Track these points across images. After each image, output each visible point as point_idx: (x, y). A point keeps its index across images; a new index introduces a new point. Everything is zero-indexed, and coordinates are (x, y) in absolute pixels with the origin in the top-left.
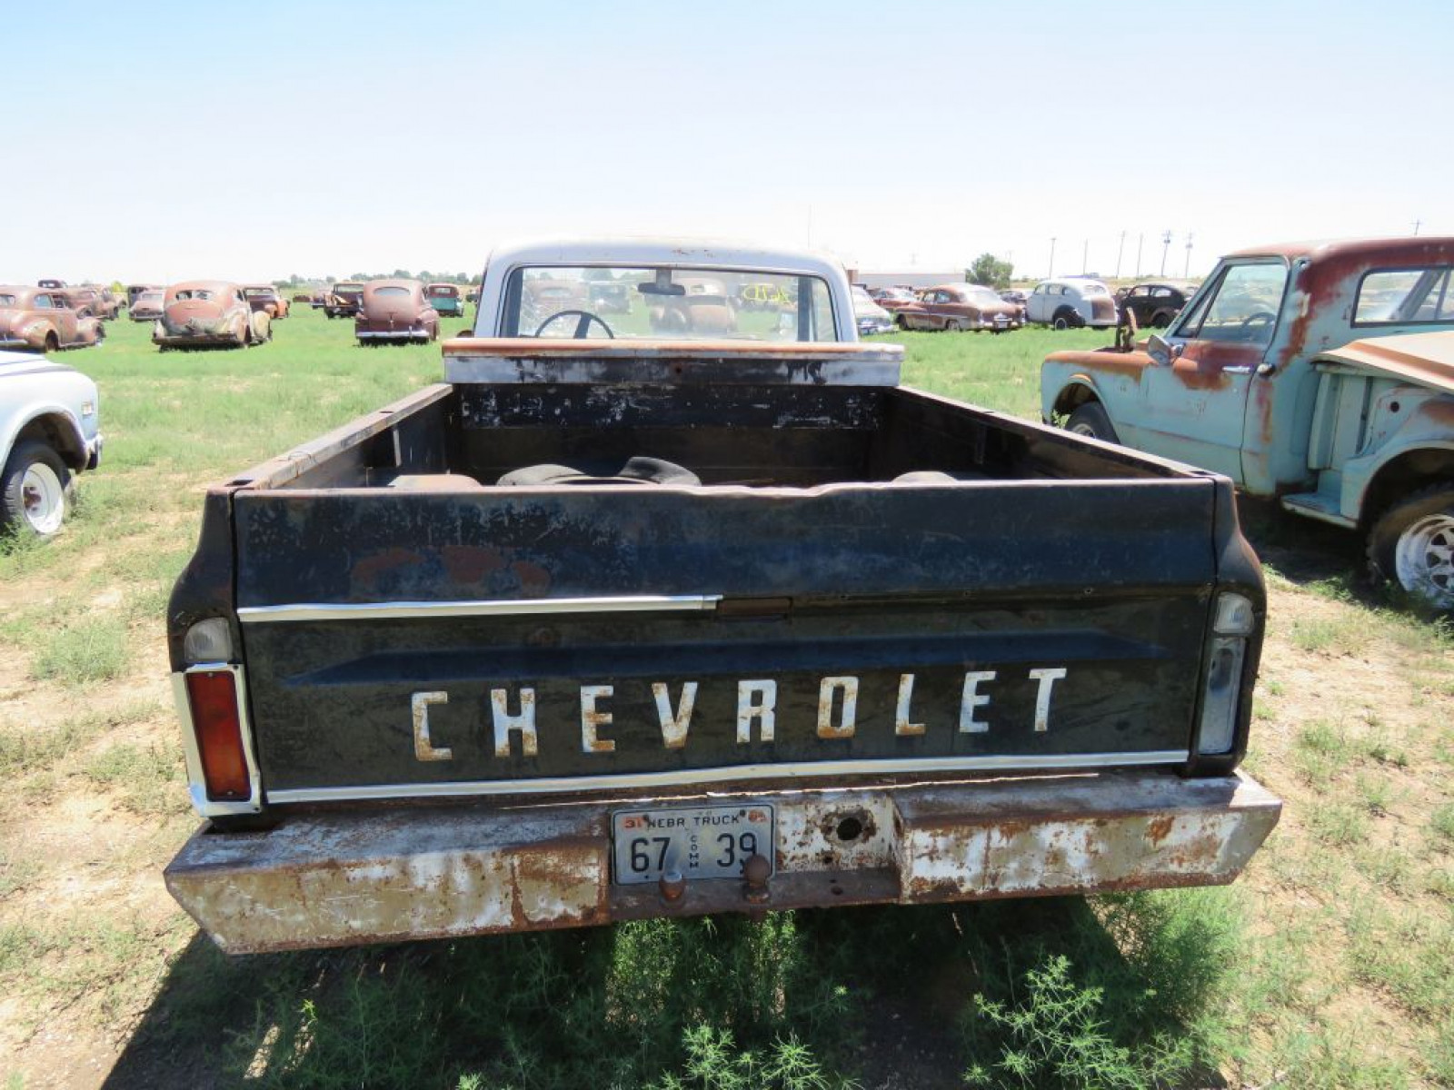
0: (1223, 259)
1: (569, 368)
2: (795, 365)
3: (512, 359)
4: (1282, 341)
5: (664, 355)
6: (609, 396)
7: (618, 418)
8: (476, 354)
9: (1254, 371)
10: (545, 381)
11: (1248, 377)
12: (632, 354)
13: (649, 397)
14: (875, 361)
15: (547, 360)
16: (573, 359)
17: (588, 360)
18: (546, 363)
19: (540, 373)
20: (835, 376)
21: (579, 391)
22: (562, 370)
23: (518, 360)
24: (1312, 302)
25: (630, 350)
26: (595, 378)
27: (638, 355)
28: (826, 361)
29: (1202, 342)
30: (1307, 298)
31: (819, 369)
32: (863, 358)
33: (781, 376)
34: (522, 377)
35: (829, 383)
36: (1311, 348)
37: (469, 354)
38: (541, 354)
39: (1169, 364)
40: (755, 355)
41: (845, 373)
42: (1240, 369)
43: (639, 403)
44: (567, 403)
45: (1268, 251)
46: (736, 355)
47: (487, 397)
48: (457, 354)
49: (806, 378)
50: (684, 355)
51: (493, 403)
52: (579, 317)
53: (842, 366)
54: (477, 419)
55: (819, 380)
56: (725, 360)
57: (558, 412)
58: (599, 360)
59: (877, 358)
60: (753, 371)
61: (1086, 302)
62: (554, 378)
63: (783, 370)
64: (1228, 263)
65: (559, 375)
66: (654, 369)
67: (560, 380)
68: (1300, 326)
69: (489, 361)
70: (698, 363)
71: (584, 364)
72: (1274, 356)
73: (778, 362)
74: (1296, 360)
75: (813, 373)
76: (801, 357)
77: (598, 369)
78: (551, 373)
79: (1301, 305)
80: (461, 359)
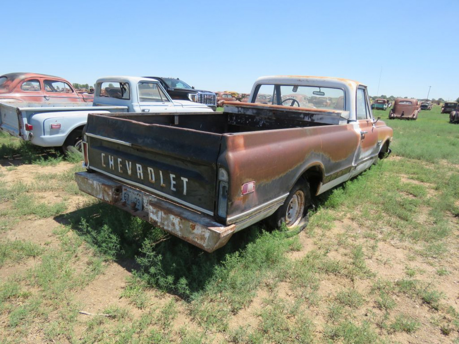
1: (248, 110)
2: (306, 115)
5: (270, 109)
6: (260, 120)
7: (261, 126)
8: (230, 105)
10: (243, 113)
12: (262, 108)
13: (269, 121)
14: (331, 116)
15: (244, 108)
16: (249, 108)
17: (253, 109)
19: (242, 111)
20: (318, 119)
21: (250, 116)
22: (247, 111)
23: (238, 107)
25: (262, 106)
26: (254, 113)
27: (264, 108)
28: (315, 114)
31: (313, 117)
32: (327, 114)
33: (301, 118)
34: (238, 112)
35: (315, 121)
37: (228, 105)
38: (242, 106)
40: (294, 111)
41: (321, 119)
43: (266, 122)
44: (250, 120)
46: (288, 110)
47: (233, 116)
48: (226, 105)
49: (308, 119)
50: (275, 109)
51: (235, 118)
52: (292, 100)
53: (320, 116)
54: (231, 122)
55: (312, 120)
56: (286, 112)
57: (247, 122)
58: (255, 109)
59: (331, 115)
60: (293, 115)
62: (245, 113)
63: (302, 116)
66: (268, 112)
69: (232, 107)
70: (279, 112)
73: (301, 113)
75: (311, 118)
76: (307, 112)
77: (255, 111)
78: (245, 111)
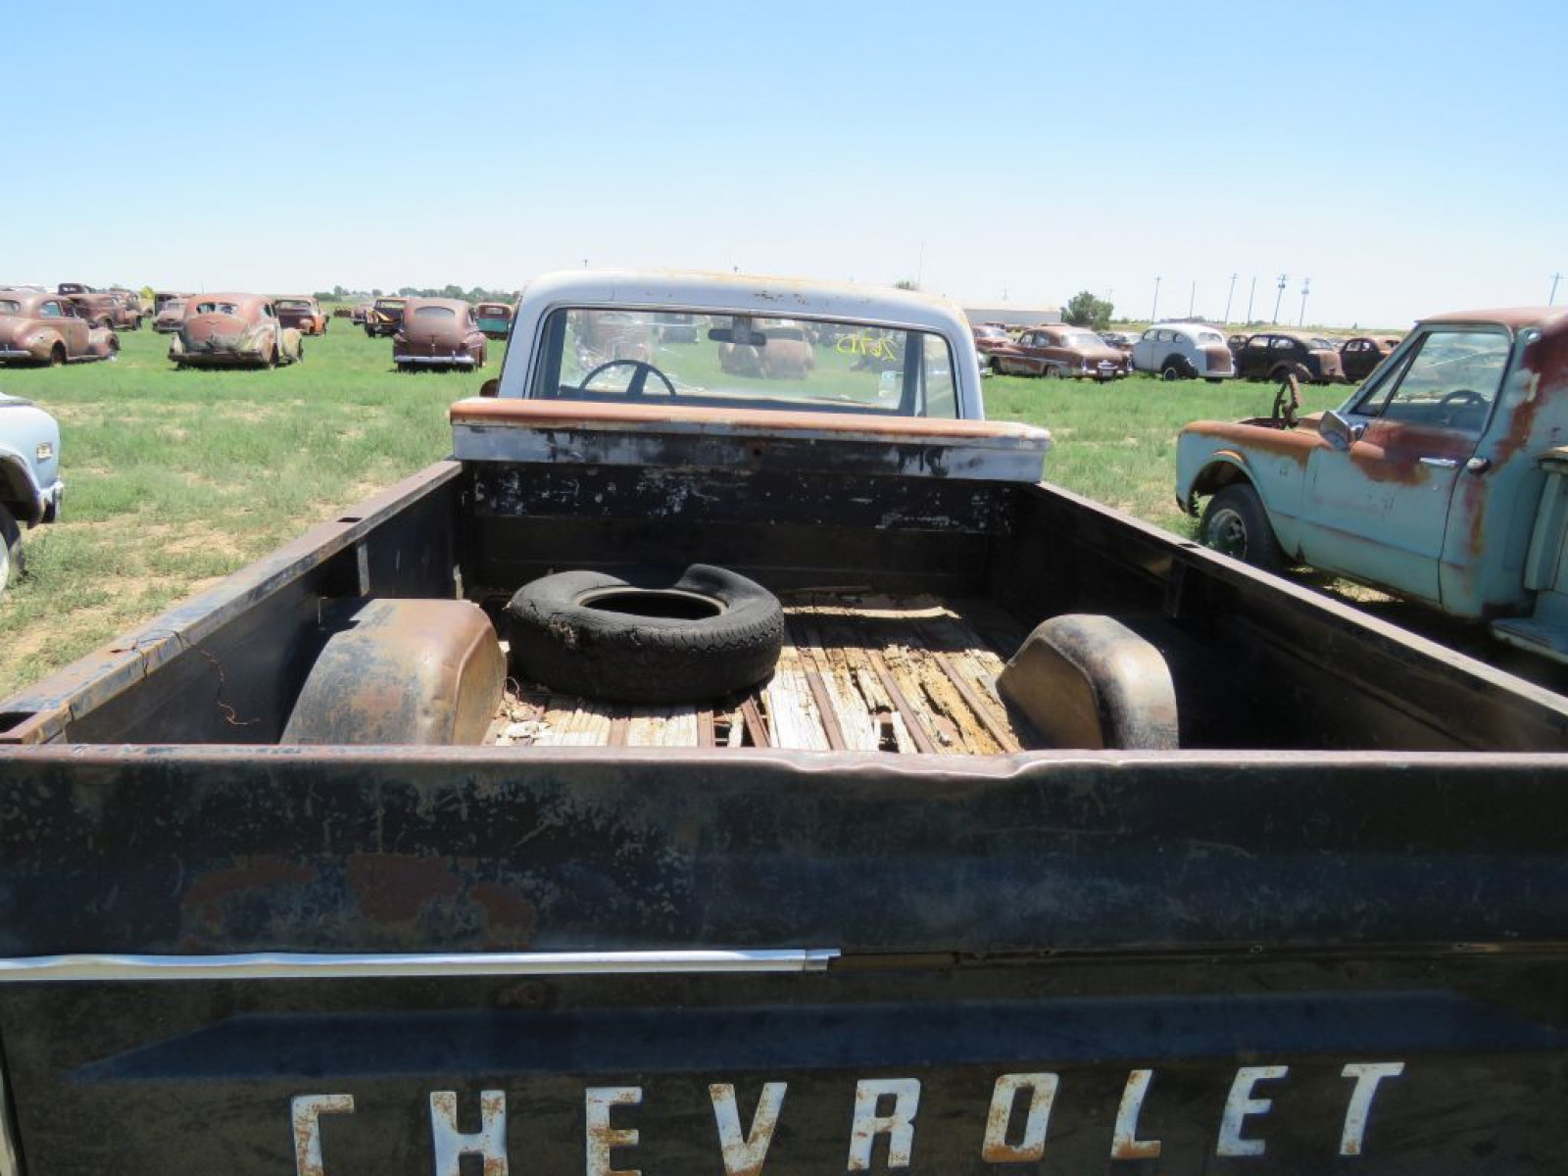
0: (1421, 324)
1: (617, 445)
2: (908, 451)
3: (542, 431)
4: (1500, 430)
5: (739, 432)
6: (667, 482)
7: (677, 509)
8: (496, 423)
9: (1463, 463)
10: (583, 461)
11: (1450, 475)
12: (698, 430)
13: (717, 484)
14: (1013, 449)
15: (587, 434)
16: (621, 434)
17: (640, 436)
18: (586, 438)
19: (578, 449)
20: (960, 466)
21: (626, 475)
22: (606, 449)
23: (550, 433)
24: (1541, 385)
25: (695, 424)
26: (647, 458)
27: (706, 431)
28: (950, 448)
29: (1389, 424)
30: (1536, 378)
31: (939, 457)
32: (998, 445)
33: (889, 464)
34: (554, 456)
35: (951, 475)
36: (1537, 438)
37: (486, 423)
38: (580, 426)
39: (1347, 449)
40: (858, 437)
41: (972, 464)
42: (1444, 462)
43: (705, 490)
44: (611, 488)
45: (1481, 318)
46: (832, 436)
47: (508, 477)
48: (469, 422)
49: (921, 468)
50: (767, 433)
51: (516, 485)
52: (635, 368)
53: (968, 455)
54: (493, 504)
55: (938, 471)
56: (819, 442)
57: (598, 499)
58: (654, 436)
59: (1016, 446)
60: (854, 457)
61: (1198, 351)
62: (595, 458)
63: (893, 457)
64: (1427, 329)
65: (602, 454)
66: (726, 449)
67: (603, 461)
68: (1524, 413)
69: (511, 434)
70: (783, 445)
71: (634, 440)
72: (1488, 447)
73: (887, 446)
74: (1518, 455)
75: (931, 463)
76: (917, 441)
77: (652, 448)
78: (592, 450)
79: (1527, 387)
80: (475, 429)
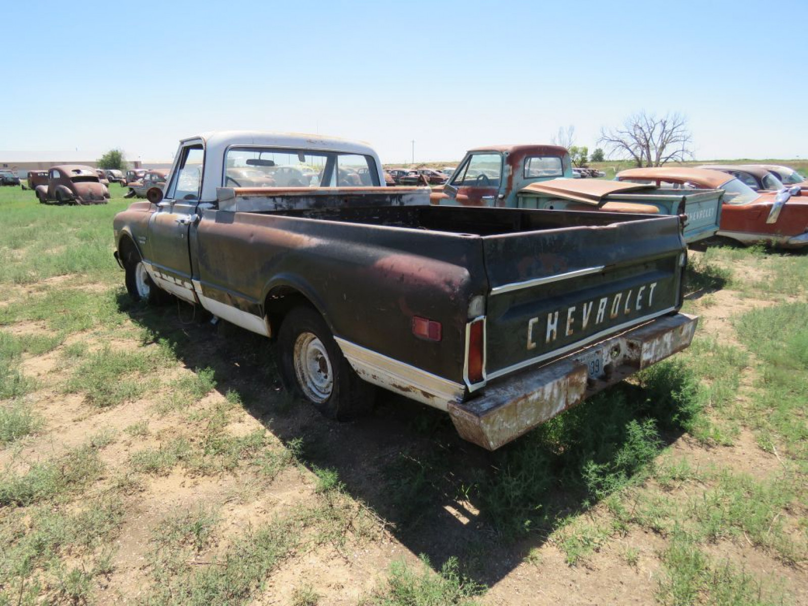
0: (469, 152)
1: (298, 201)
2: (393, 196)
3: (271, 197)
4: (505, 185)
5: (341, 193)
6: (312, 216)
8: (253, 195)
9: (496, 197)
10: (287, 209)
11: (493, 201)
12: (327, 193)
14: (422, 194)
15: (288, 197)
16: (300, 197)
17: (307, 197)
18: (287, 199)
19: (285, 204)
20: (407, 202)
22: (295, 203)
23: (274, 198)
24: (513, 168)
26: (308, 206)
27: (331, 193)
28: (404, 194)
29: (466, 187)
30: (511, 167)
31: (402, 198)
32: (417, 192)
33: (387, 202)
34: (276, 208)
35: (406, 204)
36: (514, 187)
37: (250, 195)
38: (286, 194)
39: (455, 197)
41: (411, 200)
42: (491, 197)
45: (493, 149)
46: (370, 193)
48: (243, 195)
49: (397, 203)
50: (350, 193)
53: (410, 197)
55: (402, 203)
56: (366, 195)
58: (312, 197)
60: (377, 200)
62: (291, 207)
63: (389, 199)
64: (472, 153)
65: (293, 205)
66: (336, 200)
67: (294, 208)
68: (510, 179)
69: (259, 199)
70: (355, 197)
71: (305, 199)
72: (503, 190)
73: (386, 195)
74: (511, 193)
75: (399, 200)
76: (396, 193)
77: (312, 202)
78: (290, 204)
79: (509, 170)
80: (245, 198)
